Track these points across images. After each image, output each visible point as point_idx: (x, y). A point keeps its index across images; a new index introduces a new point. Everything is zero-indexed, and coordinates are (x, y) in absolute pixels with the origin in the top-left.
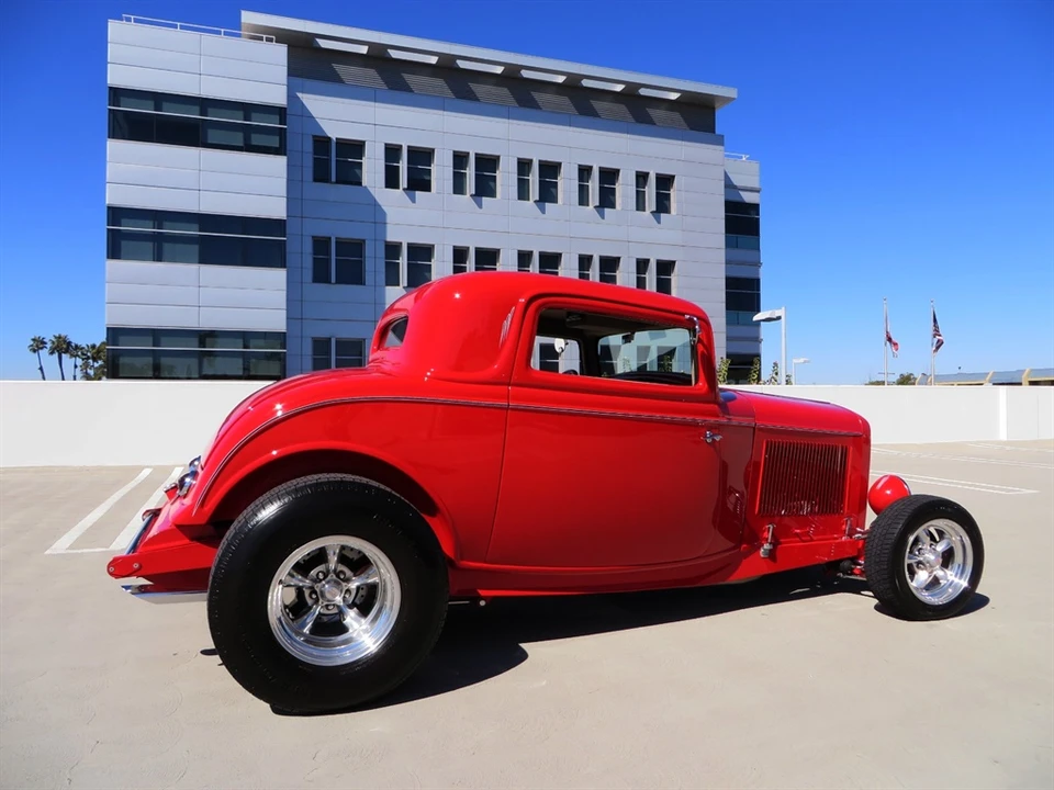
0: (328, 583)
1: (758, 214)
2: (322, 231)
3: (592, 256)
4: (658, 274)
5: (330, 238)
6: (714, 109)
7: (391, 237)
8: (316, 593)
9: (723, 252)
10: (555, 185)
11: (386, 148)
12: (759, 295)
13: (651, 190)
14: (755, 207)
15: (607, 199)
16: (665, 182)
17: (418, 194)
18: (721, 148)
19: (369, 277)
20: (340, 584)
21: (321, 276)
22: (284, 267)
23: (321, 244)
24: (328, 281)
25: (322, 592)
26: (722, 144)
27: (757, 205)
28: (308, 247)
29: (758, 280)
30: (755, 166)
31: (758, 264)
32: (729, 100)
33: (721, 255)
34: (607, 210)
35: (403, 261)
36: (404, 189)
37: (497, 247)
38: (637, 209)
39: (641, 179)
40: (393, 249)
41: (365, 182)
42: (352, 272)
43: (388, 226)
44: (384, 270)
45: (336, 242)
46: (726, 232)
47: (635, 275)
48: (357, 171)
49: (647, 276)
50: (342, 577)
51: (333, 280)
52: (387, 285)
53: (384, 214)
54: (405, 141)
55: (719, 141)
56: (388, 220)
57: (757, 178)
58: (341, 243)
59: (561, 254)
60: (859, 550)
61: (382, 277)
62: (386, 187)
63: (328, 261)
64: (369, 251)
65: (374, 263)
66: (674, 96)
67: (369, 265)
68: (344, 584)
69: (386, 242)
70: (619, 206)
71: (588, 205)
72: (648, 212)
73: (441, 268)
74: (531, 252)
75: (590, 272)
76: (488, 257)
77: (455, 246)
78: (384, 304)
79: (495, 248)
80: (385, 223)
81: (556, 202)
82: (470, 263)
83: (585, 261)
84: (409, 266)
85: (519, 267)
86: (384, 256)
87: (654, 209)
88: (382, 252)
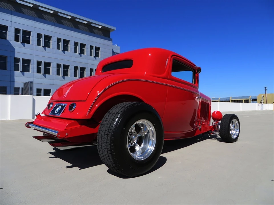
3: (78, 67)
6: (110, 32)
7: (17, 56)
8: (130, 139)
10: (68, 46)
11: (15, 29)
13: (94, 51)
15: (82, 52)
16: (97, 49)
17: (26, 44)
18: (112, 42)
19: (8, 68)
26: (112, 41)
30: (119, 48)
32: (114, 30)
34: (82, 55)
35: (20, 64)
36: (21, 42)
38: (90, 55)
39: (91, 48)
40: (17, 60)
41: (8, 38)
44: (14, 66)
47: (89, 73)
48: (5, 35)
52: (15, 70)
53: (14, 49)
54: (22, 28)
55: (111, 40)
56: (16, 51)
57: (120, 51)
59: (69, 66)
60: (212, 128)
61: (13, 68)
62: (15, 41)
64: (9, 59)
65: (10, 64)
66: (100, 27)
67: (8, 64)
69: (15, 57)
70: (85, 54)
71: (77, 53)
72: (93, 56)
73: (33, 67)
74: (61, 64)
75: (77, 71)
76: (47, 65)
77: (37, 61)
78: (14, 76)
79: (50, 62)
80: (14, 52)
81: (68, 51)
82: (42, 66)
83: (76, 68)
84: (22, 65)
85: (57, 68)
86: (14, 62)
87: (95, 56)
88: (13, 61)
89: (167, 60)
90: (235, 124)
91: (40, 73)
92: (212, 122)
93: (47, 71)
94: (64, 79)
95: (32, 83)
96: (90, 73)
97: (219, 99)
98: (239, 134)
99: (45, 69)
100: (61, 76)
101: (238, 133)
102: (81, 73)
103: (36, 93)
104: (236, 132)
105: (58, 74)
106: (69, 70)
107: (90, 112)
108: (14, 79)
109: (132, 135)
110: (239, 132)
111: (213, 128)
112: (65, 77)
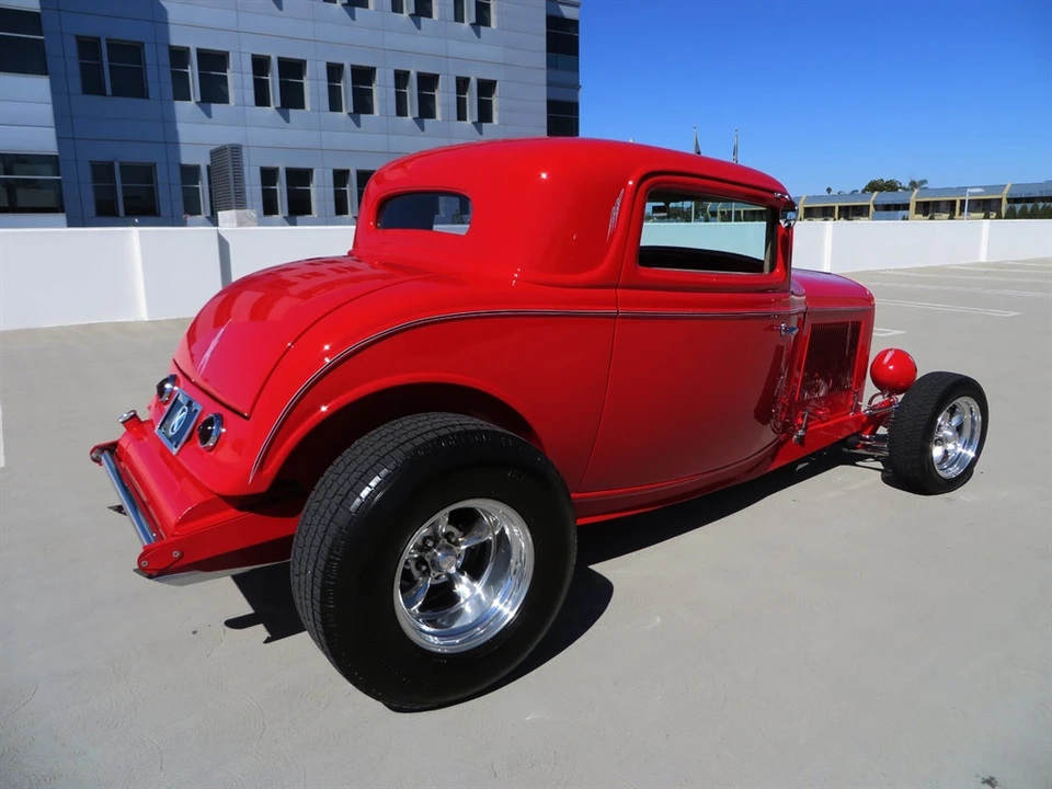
0: (439, 550)
1: (577, 32)
2: (90, 29)
3: (408, 72)
4: (479, 95)
5: (99, 39)
7: (177, 40)
8: (426, 564)
9: (544, 73)
12: (577, 120)
14: (574, 24)
15: (423, 8)
19: (153, 88)
20: (451, 548)
21: (92, 85)
22: (46, 74)
23: (88, 46)
24: (102, 93)
25: (432, 561)
27: (577, 22)
28: (72, 49)
29: (577, 104)
31: (577, 87)
33: (542, 76)
34: (423, 19)
35: (193, 71)
37: (303, 58)
38: (456, 20)
40: (179, 56)
42: (131, 83)
43: (171, 27)
44: (170, 80)
45: (108, 45)
46: (548, 50)
47: (455, 95)
49: (467, 96)
50: (453, 540)
51: (109, 91)
52: (176, 98)
53: (163, 12)
56: (172, 17)
58: (113, 46)
59: (374, 69)
60: (863, 424)
61: (168, 89)
63: (100, 68)
64: (150, 56)
65: (157, 73)
67: (151, 75)
68: (455, 548)
69: (170, 46)
70: (435, 15)
71: (402, 12)
72: (466, 24)
73: (239, 80)
74: (342, 65)
75: (407, 91)
76: (293, 69)
77: (253, 55)
78: (174, 122)
79: (299, 57)
80: (166, 23)
81: (367, 7)
82: (272, 76)
83: (401, 78)
84: (201, 76)
85: (329, 81)
86: (169, 64)
87: (474, 21)
88: (165, 59)
89: (619, 201)
90: (967, 417)
91: (269, 106)
92: (871, 394)
93: (292, 98)
94: (359, 126)
95: (236, 150)
96: (458, 98)
97: (1006, 191)
98: (974, 461)
99: (284, 86)
100: (344, 113)
101: (971, 454)
102: (420, 97)
103: (260, 183)
104: (964, 451)
105: (335, 105)
106: (375, 89)
107: (261, 468)
108: (176, 132)
109: (434, 546)
110: (978, 452)
111: (870, 425)
112: (362, 116)
